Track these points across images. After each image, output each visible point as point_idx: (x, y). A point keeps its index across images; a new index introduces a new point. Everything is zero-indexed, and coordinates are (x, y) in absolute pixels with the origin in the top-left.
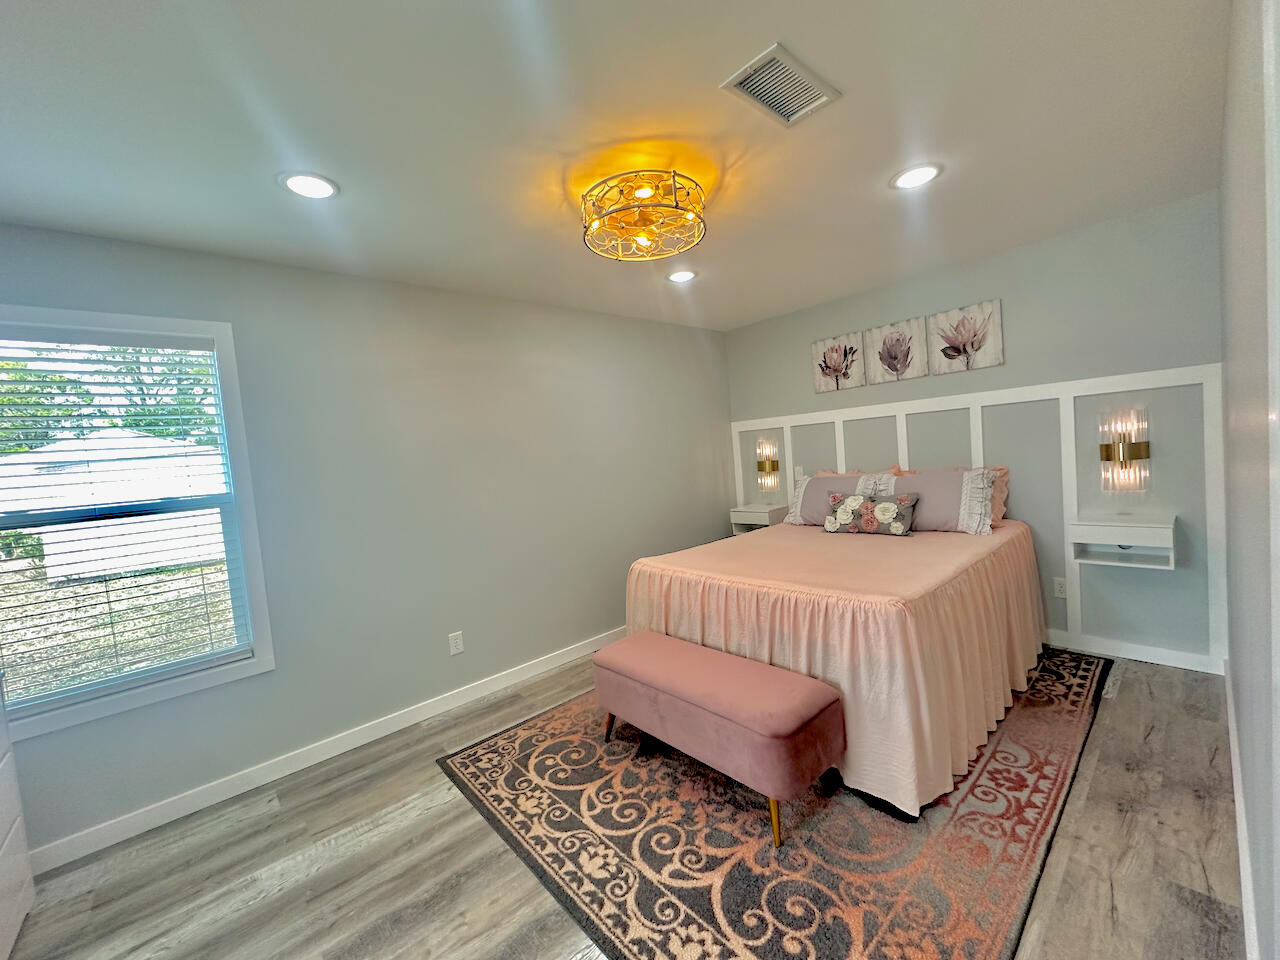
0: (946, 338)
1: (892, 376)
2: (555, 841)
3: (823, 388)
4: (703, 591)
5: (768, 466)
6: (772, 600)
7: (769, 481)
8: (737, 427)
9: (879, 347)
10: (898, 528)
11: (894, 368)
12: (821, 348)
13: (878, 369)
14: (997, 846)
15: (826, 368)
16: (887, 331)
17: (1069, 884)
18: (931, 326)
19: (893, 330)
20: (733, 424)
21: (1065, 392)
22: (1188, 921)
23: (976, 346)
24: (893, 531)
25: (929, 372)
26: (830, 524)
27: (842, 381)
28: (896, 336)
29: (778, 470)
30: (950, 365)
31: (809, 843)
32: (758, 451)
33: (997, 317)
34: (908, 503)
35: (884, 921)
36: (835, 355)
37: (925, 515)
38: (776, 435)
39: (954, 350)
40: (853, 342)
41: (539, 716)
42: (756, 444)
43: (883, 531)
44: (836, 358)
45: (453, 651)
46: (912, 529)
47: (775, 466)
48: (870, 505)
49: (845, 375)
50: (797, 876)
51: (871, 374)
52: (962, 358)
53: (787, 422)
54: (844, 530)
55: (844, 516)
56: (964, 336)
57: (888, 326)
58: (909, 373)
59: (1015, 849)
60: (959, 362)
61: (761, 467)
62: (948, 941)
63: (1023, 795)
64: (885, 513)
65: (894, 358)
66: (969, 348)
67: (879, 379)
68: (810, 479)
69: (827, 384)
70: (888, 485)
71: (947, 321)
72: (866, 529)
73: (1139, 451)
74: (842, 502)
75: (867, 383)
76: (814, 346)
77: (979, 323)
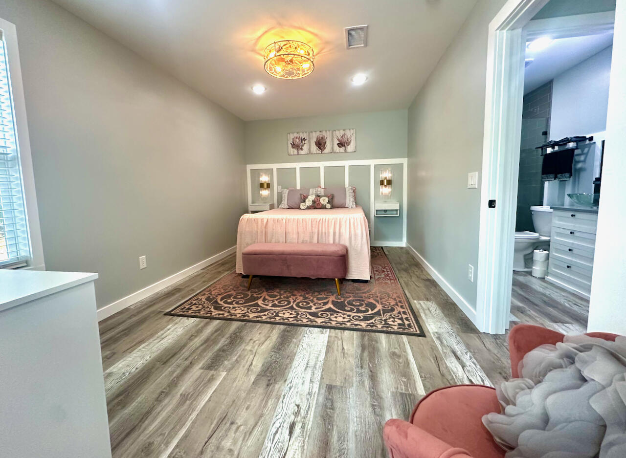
0: (339, 140)
1: (319, 152)
2: (265, 315)
3: (292, 153)
5: (265, 186)
6: (318, 220)
7: (265, 193)
8: (250, 167)
9: (315, 140)
10: (329, 206)
11: (320, 148)
12: (292, 136)
13: (314, 148)
14: (389, 282)
15: (294, 146)
16: (318, 133)
17: (407, 285)
18: (334, 135)
19: (320, 133)
20: (248, 166)
21: (372, 163)
22: (428, 283)
23: (348, 144)
24: (327, 208)
25: (332, 152)
26: (303, 206)
27: (300, 151)
28: (321, 136)
29: (269, 187)
30: (340, 150)
31: (347, 293)
32: (261, 179)
33: (355, 135)
34: (331, 197)
35: (379, 299)
36: (297, 140)
37: (337, 201)
38: (270, 172)
39: (341, 144)
40: (305, 136)
42: (259, 176)
43: (324, 207)
44: (297, 142)
45: (142, 267)
46: (333, 207)
47: (268, 186)
48: (318, 198)
49: (301, 149)
50: (351, 299)
51: (312, 150)
52: (343, 147)
53: (275, 166)
54: (309, 208)
55: (309, 202)
56: (345, 140)
57: (319, 132)
58: (326, 151)
59: (392, 281)
60: (342, 149)
61: (262, 185)
62: (394, 297)
63: (386, 273)
64: (324, 201)
65: (320, 144)
66: (346, 145)
67: (315, 152)
68: (288, 190)
69: (294, 152)
70: (321, 192)
71: (339, 134)
72: (317, 207)
73: (389, 182)
74: (307, 197)
75: (310, 153)
76: (288, 135)
77: (349, 136)
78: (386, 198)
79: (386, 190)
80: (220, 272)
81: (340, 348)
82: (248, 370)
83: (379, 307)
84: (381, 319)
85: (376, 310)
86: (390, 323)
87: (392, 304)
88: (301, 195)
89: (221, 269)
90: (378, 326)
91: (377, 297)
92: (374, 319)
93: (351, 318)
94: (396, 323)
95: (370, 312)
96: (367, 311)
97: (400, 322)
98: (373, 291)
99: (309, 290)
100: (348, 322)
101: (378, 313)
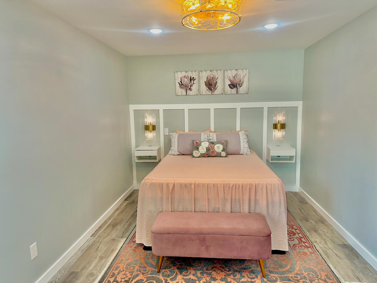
0: (230, 81)
1: (209, 93)
3: (180, 94)
5: (151, 128)
7: (150, 135)
8: (132, 108)
9: (205, 80)
10: (223, 154)
11: (211, 90)
12: (179, 75)
13: (204, 89)
14: (307, 251)
15: (181, 85)
16: (209, 73)
18: (226, 75)
19: (211, 73)
20: (130, 105)
21: (265, 105)
22: (347, 251)
23: (240, 86)
25: (224, 93)
26: (196, 153)
27: (188, 92)
28: (212, 76)
29: (155, 130)
30: (231, 91)
32: (146, 120)
33: (247, 75)
34: (225, 144)
36: (186, 80)
37: (230, 148)
38: (156, 113)
39: (233, 86)
40: (194, 75)
42: (144, 117)
44: (186, 81)
45: (33, 257)
47: (154, 128)
48: (212, 145)
49: (190, 89)
51: (201, 91)
52: (235, 89)
53: (161, 107)
54: (203, 156)
55: (202, 149)
56: (237, 81)
57: (209, 71)
58: (216, 92)
59: (310, 250)
60: (234, 91)
61: (147, 128)
64: (219, 148)
65: (211, 85)
66: (238, 86)
67: (204, 93)
69: (182, 92)
70: (214, 137)
71: (230, 74)
72: (211, 155)
73: (283, 126)
74: (200, 145)
75: (199, 94)
76: (176, 73)
77: (242, 77)
78: (279, 142)
80: (114, 240)
88: (193, 141)
89: (114, 234)
98: (298, 268)
99: (228, 270)
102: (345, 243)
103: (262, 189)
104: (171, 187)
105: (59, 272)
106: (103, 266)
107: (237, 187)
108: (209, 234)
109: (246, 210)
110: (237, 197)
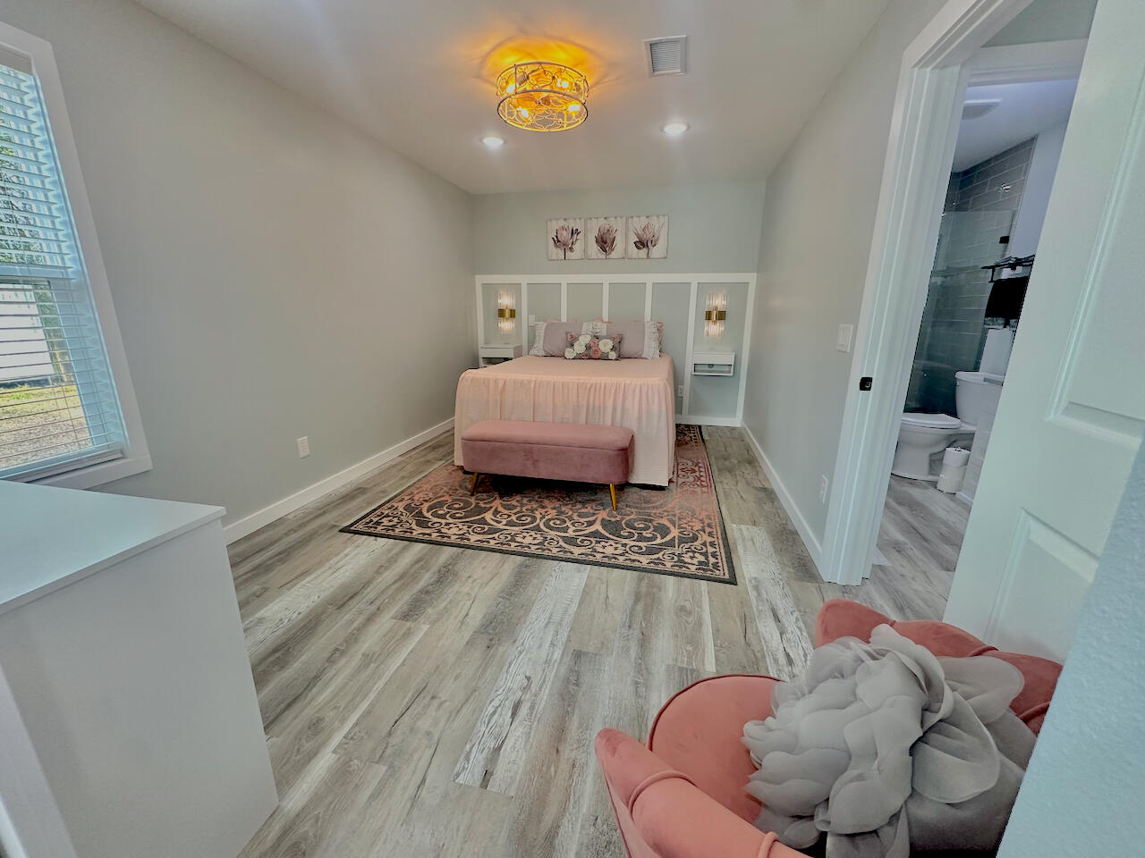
0: (638, 236)
1: (602, 255)
2: (494, 538)
3: (554, 257)
4: (535, 387)
5: (507, 314)
7: (506, 325)
8: (480, 280)
9: (596, 233)
10: (613, 355)
11: (605, 251)
12: (555, 225)
13: (594, 249)
14: (698, 490)
15: (557, 241)
16: (602, 222)
17: (727, 495)
18: (630, 225)
19: (605, 221)
20: (477, 277)
21: (693, 279)
22: (762, 495)
23: (653, 243)
24: (610, 358)
25: (626, 256)
26: (569, 353)
27: (568, 253)
28: (607, 227)
29: (514, 317)
30: (638, 253)
31: (627, 506)
32: (500, 301)
33: (666, 225)
34: (618, 340)
35: (676, 519)
36: (565, 233)
37: (627, 347)
38: (515, 289)
39: (641, 244)
40: (578, 225)
41: (402, 492)
42: (497, 296)
43: (605, 358)
44: (565, 236)
45: (302, 454)
46: (620, 357)
47: (513, 314)
48: (596, 340)
49: (571, 249)
50: (632, 517)
51: (589, 252)
52: (645, 250)
53: (524, 280)
54: (579, 357)
55: (579, 348)
56: (647, 235)
57: (602, 219)
58: (614, 255)
59: (705, 489)
60: (643, 252)
61: (501, 313)
62: (701, 518)
63: (697, 474)
64: (605, 346)
65: (605, 243)
66: (649, 244)
67: (594, 256)
68: (546, 324)
69: (557, 254)
70: (602, 329)
71: (639, 223)
72: (594, 357)
73: (722, 316)
74: (577, 339)
75: (586, 257)
76: (549, 223)
77: (656, 228)
78: (715, 343)
79: (715, 328)
80: (429, 461)
81: (603, 596)
82: (462, 623)
83: (675, 532)
84: (674, 554)
85: (668, 538)
86: (686, 560)
87: (695, 529)
88: (567, 333)
89: (430, 456)
90: (666, 563)
91: (674, 515)
92: (662, 553)
93: (628, 550)
94: (695, 561)
95: (659, 541)
96: (654, 538)
97: (702, 558)
98: (670, 506)
99: (568, 499)
100: (621, 555)
101: (671, 544)
102: (766, 486)
103: (634, 390)
104: (501, 384)
105: (344, 486)
106: (401, 485)
107: (598, 386)
108: (538, 443)
109: (609, 422)
110: (597, 404)
